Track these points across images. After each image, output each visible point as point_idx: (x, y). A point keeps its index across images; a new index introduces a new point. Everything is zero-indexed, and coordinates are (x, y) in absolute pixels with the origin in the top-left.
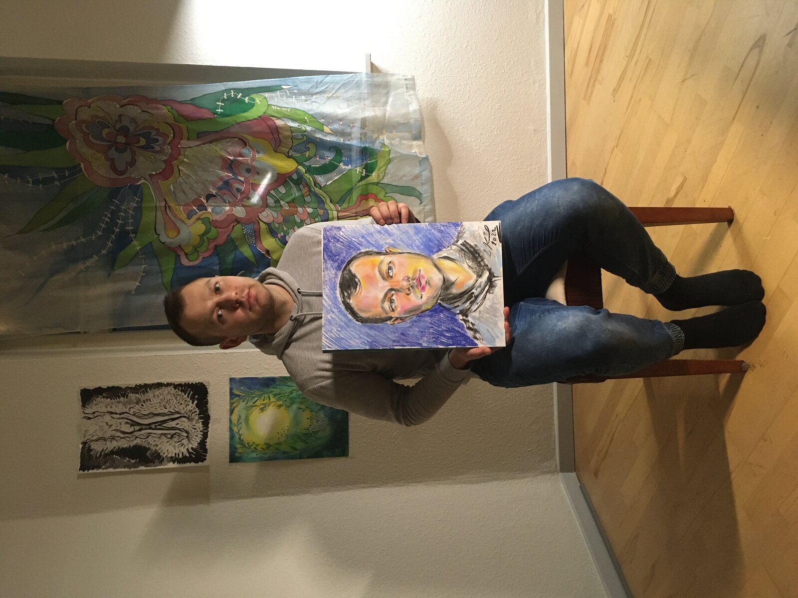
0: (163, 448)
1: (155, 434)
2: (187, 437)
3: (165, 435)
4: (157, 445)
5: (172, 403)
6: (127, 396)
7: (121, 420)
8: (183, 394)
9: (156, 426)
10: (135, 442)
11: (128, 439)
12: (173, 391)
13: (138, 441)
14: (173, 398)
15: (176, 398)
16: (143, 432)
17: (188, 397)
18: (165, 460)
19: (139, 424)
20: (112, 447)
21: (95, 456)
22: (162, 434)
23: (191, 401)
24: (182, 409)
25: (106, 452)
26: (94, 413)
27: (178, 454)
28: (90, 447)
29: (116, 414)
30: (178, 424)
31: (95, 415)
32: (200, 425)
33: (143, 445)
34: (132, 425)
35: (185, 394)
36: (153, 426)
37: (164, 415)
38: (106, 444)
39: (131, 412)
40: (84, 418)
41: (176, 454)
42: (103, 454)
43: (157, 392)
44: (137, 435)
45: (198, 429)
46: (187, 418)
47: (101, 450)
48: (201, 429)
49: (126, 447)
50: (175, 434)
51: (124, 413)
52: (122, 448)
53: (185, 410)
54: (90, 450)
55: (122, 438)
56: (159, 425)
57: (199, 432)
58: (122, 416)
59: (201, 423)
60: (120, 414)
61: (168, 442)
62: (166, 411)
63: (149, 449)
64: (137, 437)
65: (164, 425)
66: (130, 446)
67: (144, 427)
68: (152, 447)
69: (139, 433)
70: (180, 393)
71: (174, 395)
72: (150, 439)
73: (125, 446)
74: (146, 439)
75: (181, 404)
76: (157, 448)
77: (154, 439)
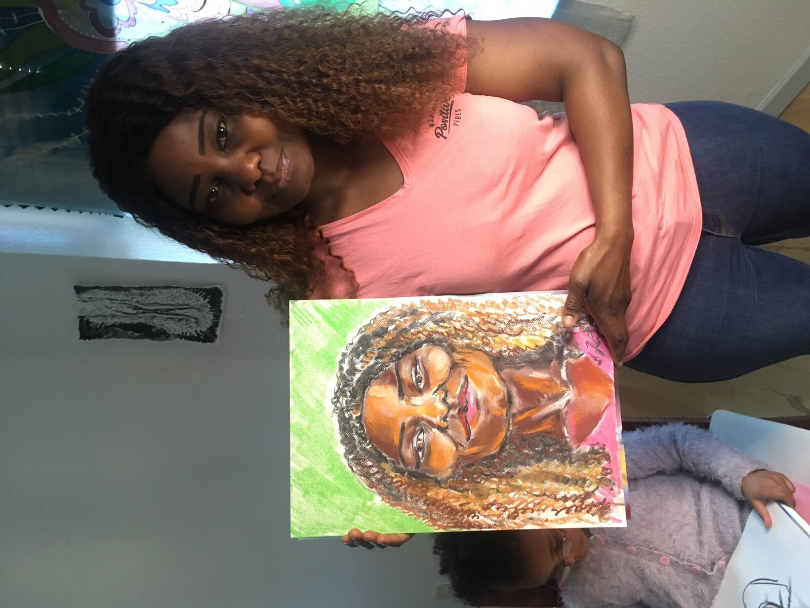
0: (169, 327)
1: (160, 317)
2: (196, 322)
3: (171, 318)
4: (163, 325)
5: (181, 299)
6: (129, 291)
7: (123, 305)
8: (194, 293)
9: (161, 312)
10: (139, 321)
11: (131, 318)
12: (183, 291)
13: (142, 320)
14: (183, 295)
15: (186, 296)
16: (147, 314)
17: (200, 295)
18: (172, 336)
19: (142, 309)
20: (113, 322)
21: (94, 328)
22: (168, 318)
23: (202, 299)
24: (192, 303)
25: (107, 325)
26: (91, 298)
27: (186, 333)
28: (88, 320)
29: (117, 300)
30: (186, 312)
31: (92, 299)
32: (211, 316)
33: (148, 324)
34: (134, 309)
35: (197, 293)
36: (159, 312)
37: (171, 305)
38: (106, 320)
39: (135, 300)
40: (79, 300)
41: (183, 333)
42: (103, 326)
43: (164, 291)
44: (140, 316)
45: (208, 318)
46: (197, 309)
47: (101, 323)
48: (212, 319)
49: (129, 324)
50: (183, 319)
51: (125, 300)
52: (124, 323)
53: (195, 303)
54: (88, 322)
55: (123, 317)
56: (166, 311)
57: (209, 320)
58: (124, 302)
59: (212, 315)
60: (121, 301)
61: (175, 323)
62: (173, 303)
63: (154, 327)
64: (140, 318)
65: (172, 312)
66: (133, 323)
67: (148, 311)
68: (157, 326)
69: (144, 315)
70: (191, 293)
71: (184, 293)
72: (155, 320)
73: (128, 322)
74: (151, 320)
75: (191, 299)
76: (163, 327)
77: (160, 321)
